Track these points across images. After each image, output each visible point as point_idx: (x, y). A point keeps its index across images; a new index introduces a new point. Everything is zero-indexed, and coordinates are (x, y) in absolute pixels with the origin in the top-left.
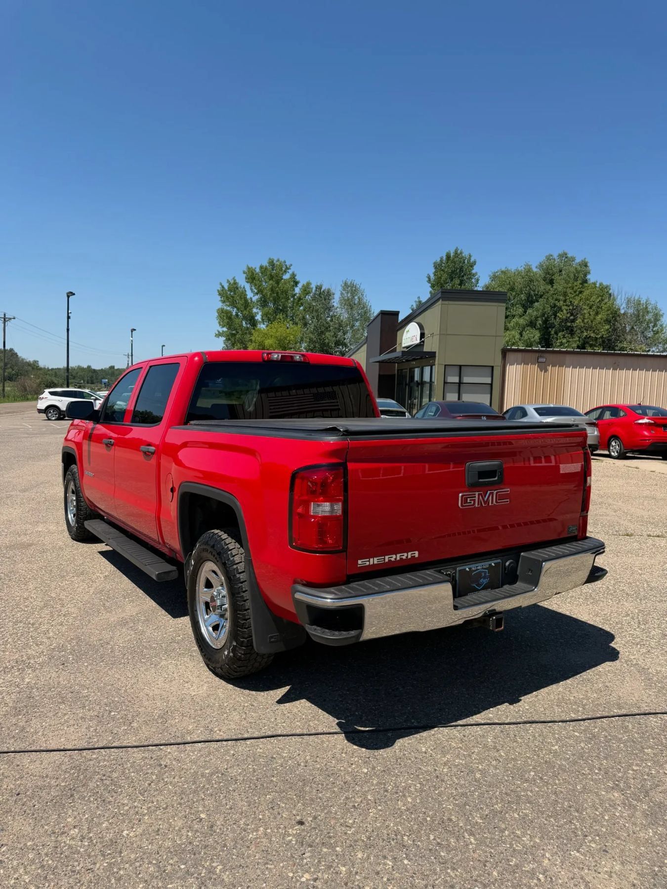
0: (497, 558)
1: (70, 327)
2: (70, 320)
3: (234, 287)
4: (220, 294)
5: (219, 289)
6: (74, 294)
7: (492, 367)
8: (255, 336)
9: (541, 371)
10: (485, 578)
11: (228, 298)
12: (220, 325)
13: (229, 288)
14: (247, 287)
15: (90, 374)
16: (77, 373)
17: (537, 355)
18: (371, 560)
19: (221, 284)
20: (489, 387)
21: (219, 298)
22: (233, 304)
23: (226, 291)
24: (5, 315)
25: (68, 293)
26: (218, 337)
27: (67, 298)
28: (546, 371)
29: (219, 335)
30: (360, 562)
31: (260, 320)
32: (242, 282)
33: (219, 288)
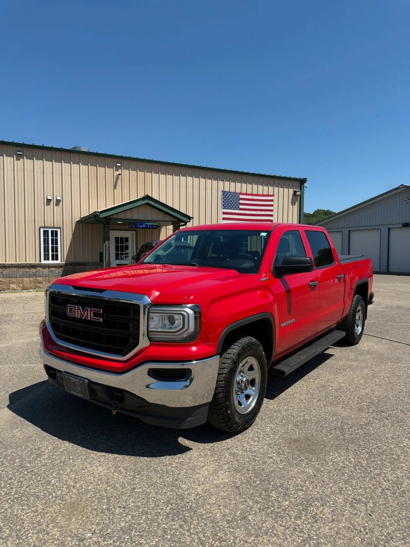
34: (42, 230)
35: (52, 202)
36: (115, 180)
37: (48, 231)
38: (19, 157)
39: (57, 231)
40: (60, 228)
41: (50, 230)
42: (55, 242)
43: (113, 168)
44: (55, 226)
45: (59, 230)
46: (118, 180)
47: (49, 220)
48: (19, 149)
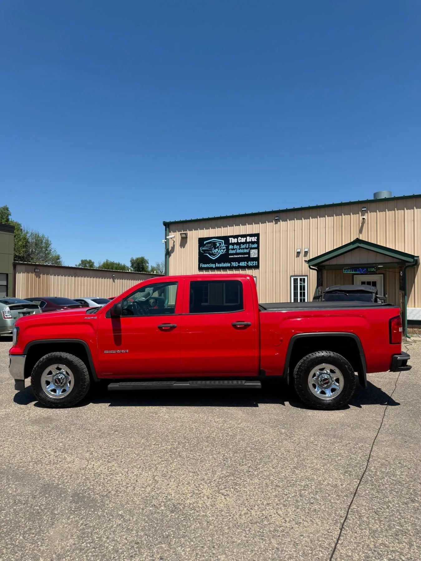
7: (7, 275)
9: (37, 277)
17: (34, 267)
20: (5, 288)
28: (39, 277)
34: (292, 278)
35: (301, 254)
36: (361, 225)
37: (297, 279)
38: (277, 221)
39: (305, 278)
40: (307, 276)
41: (299, 278)
42: (302, 288)
43: (359, 214)
44: (303, 275)
45: (306, 278)
46: (365, 224)
47: (299, 270)
48: (277, 215)
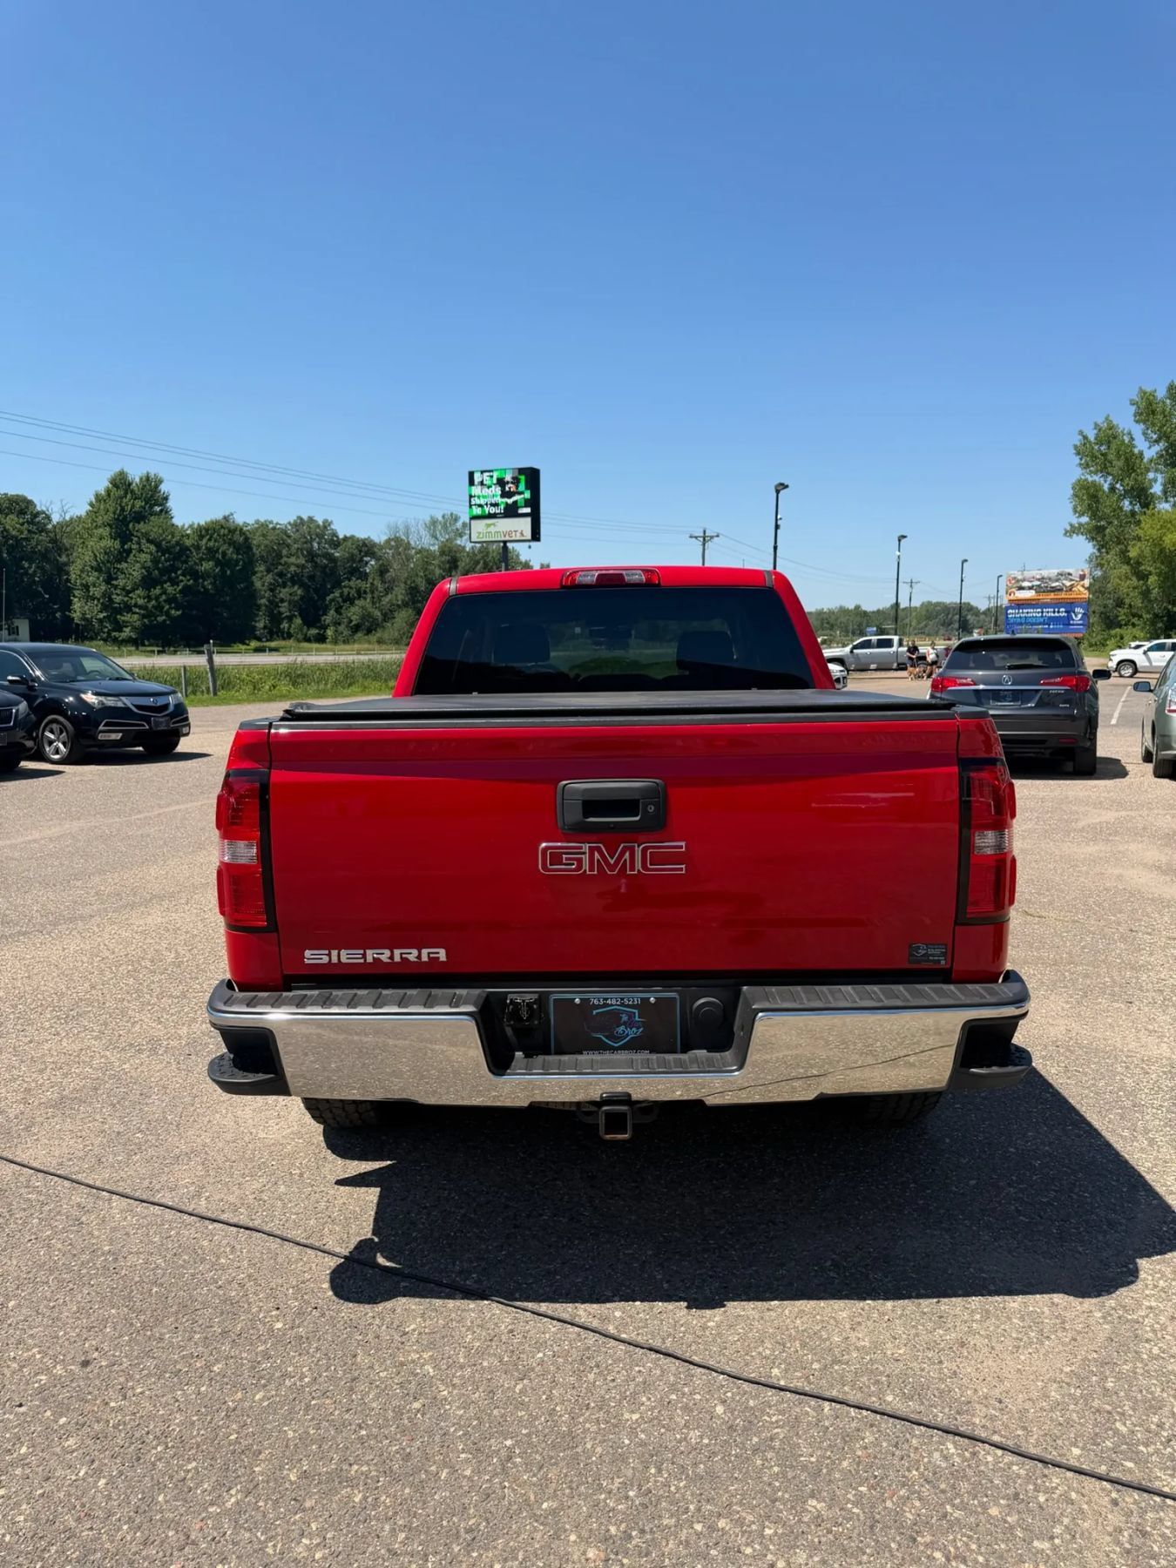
0: (667, 987)
1: (778, 544)
2: (779, 531)
3: (1109, 435)
4: (1078, 453)
5: (1078, 444)
6: (787, 487)
8: (1148, 528)
10: (630, 1024)
11: (1094, 457)
12: (1075, 512)
13: (1096, 439)
14: (1137, 430)
15: (858, 619)
16: (836, 620)
18: (334, 953)
19: (1081, 433)
21: (1077, 460)
22: (1104, 469)
23: (1090, 442)
24: (705, 532)
25: (776, 487)
26: (1071, 536)
27: (775, 494)
29: (1073, 531)
30: (308, 953)
31: (1159, 493)
32: (1127, 423)
33: (1077, 440)
